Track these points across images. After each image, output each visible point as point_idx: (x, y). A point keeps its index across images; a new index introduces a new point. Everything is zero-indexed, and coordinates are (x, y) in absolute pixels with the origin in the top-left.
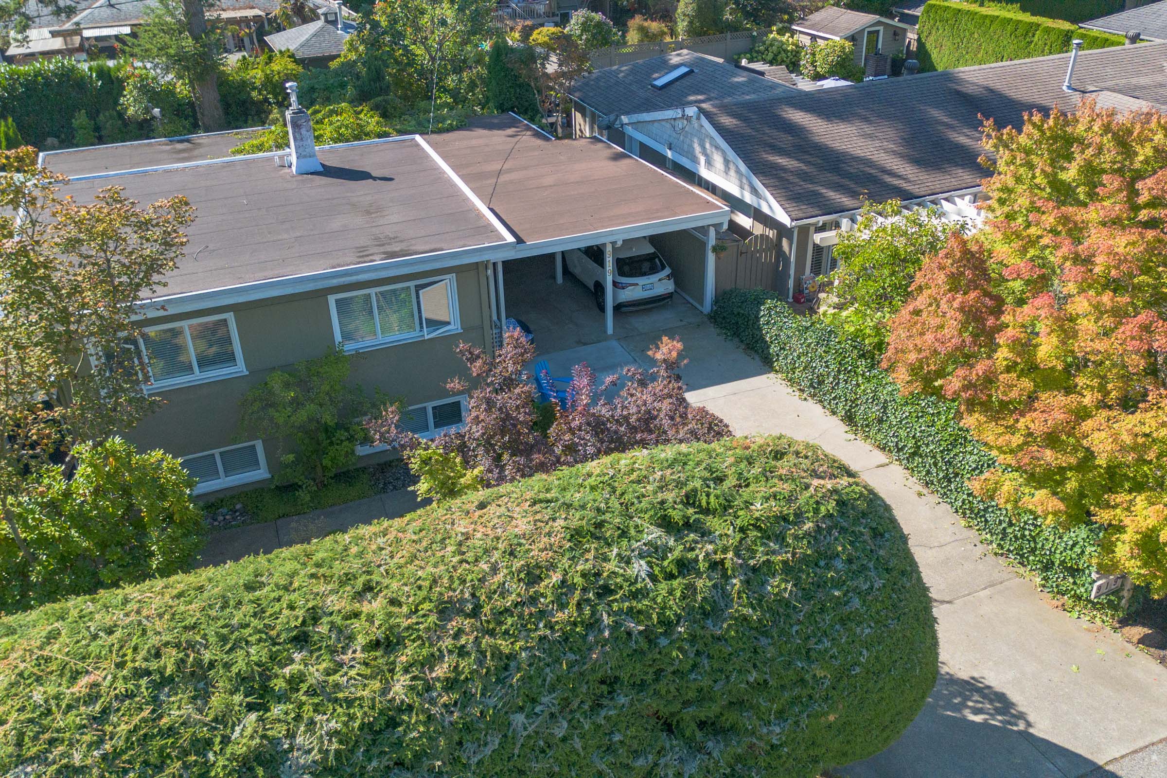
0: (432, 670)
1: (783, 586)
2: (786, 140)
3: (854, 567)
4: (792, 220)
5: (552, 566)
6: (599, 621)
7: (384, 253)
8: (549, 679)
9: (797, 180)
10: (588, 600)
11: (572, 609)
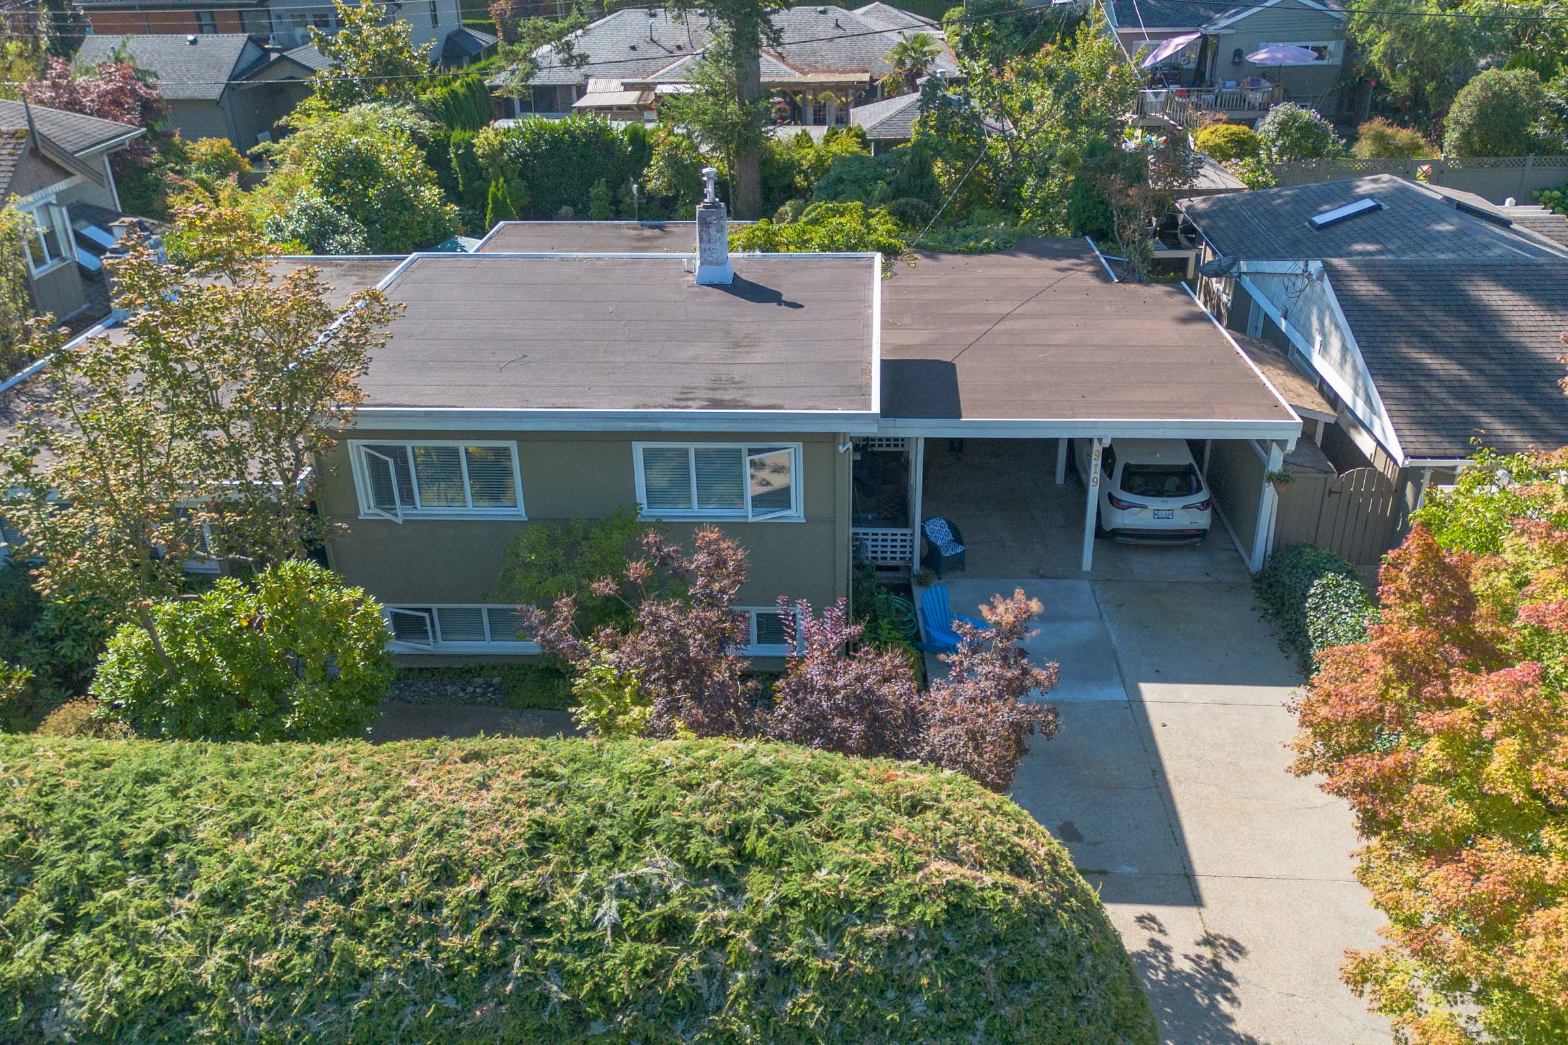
0: (258, 955)
1: (811, 1009)
2: (1454, 329)
3: (943, 1018)
4: (1406, 457)
5: (478, 870)
6: (507, 966)
7: (709, 400)
8: (406, 1021)
9: (1444, 396)
10: (504, 933)
11: (474, 938)
